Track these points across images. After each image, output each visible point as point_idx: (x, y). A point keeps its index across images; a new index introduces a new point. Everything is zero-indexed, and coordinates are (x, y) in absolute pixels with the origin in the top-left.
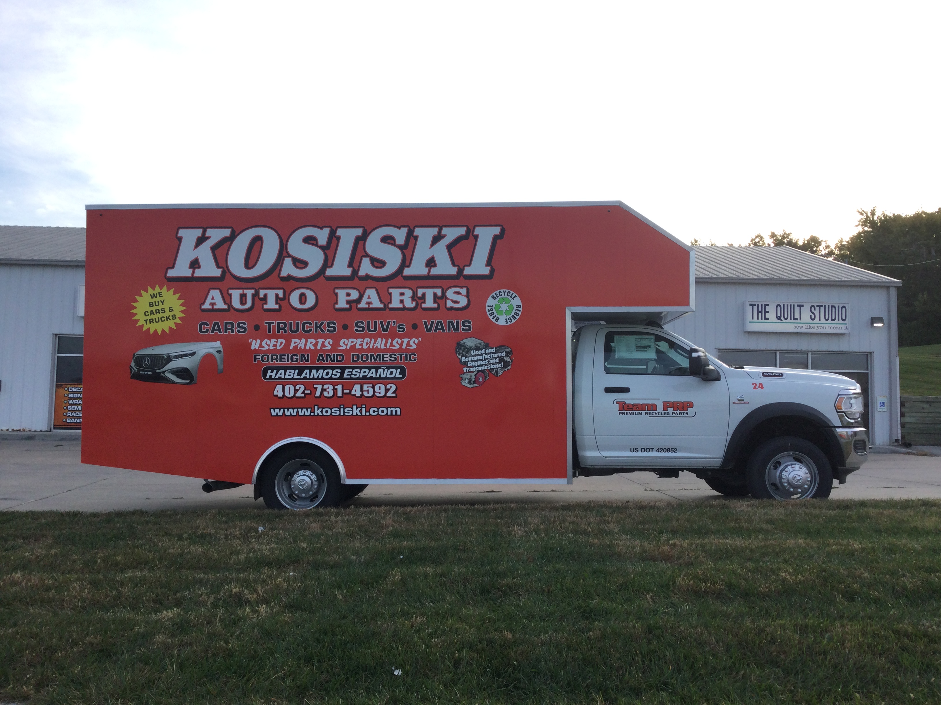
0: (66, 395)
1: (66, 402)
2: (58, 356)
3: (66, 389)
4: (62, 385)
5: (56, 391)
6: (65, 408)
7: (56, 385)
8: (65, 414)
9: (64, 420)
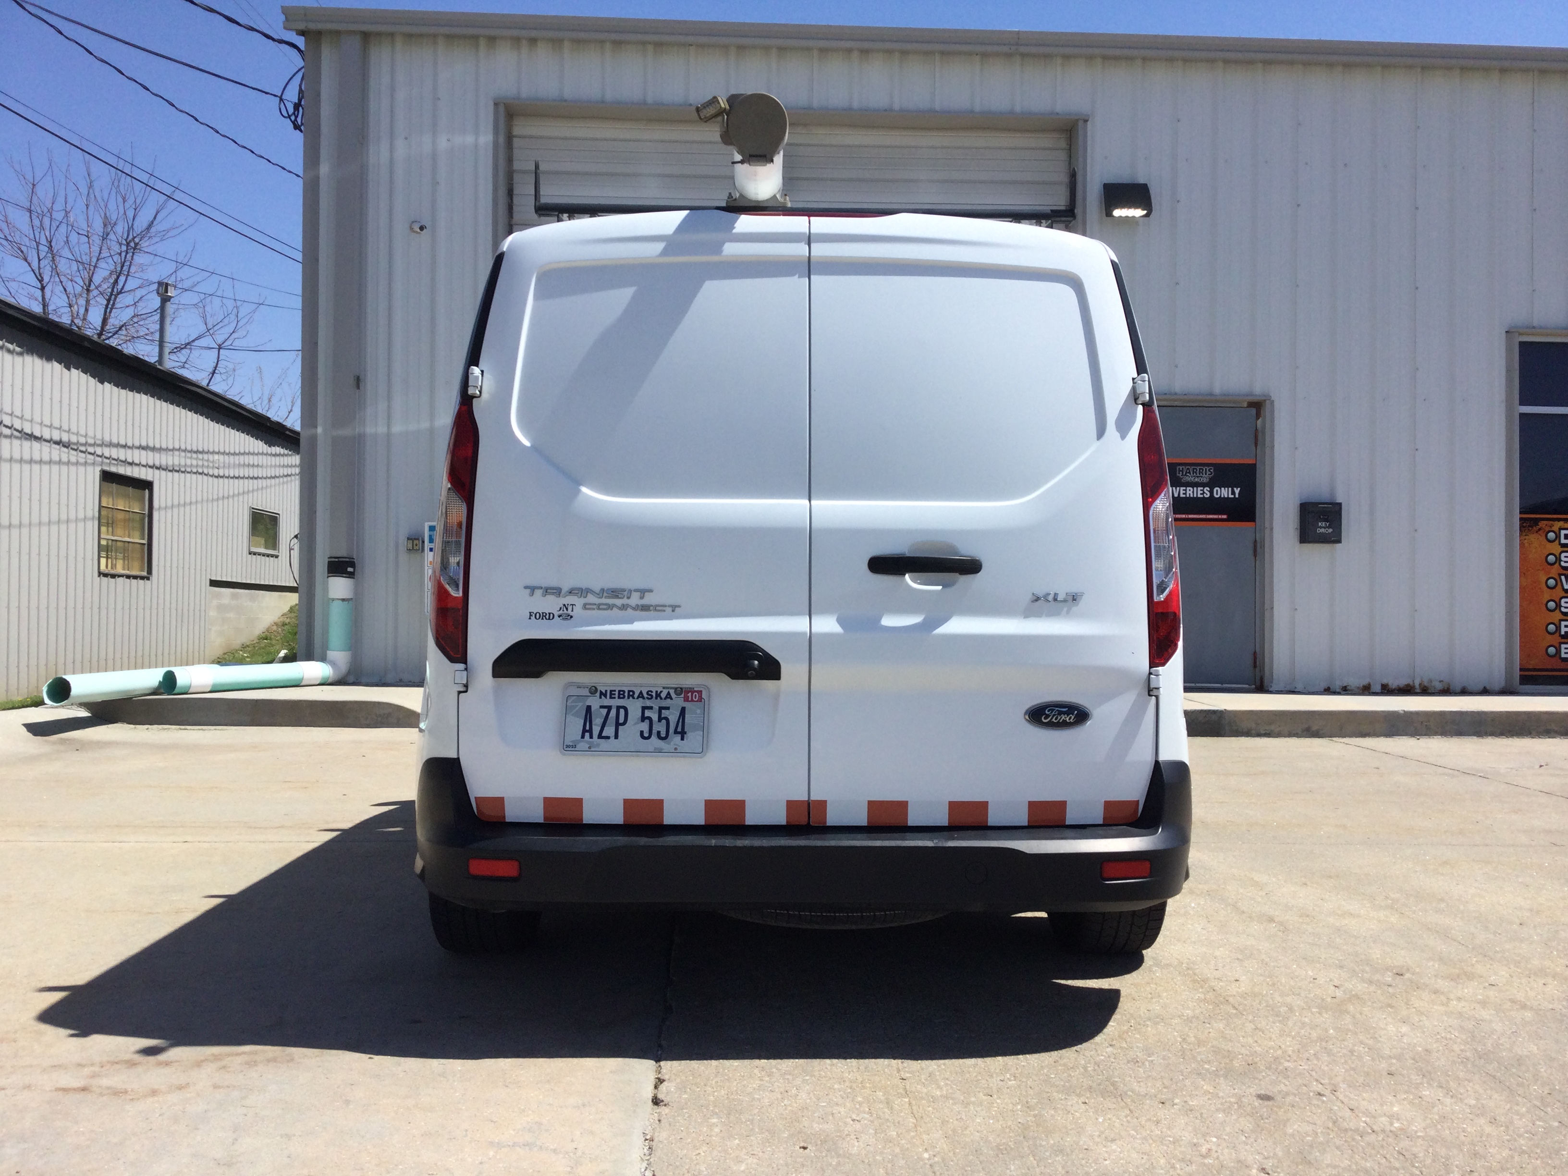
0: (1551, 558)
1: (1551, 582)
2: (1522, 416)
3: (1551, 535)
4: (1536, 521)
5: (1522, 545)
6: (1552, 605)
7: (1521, 519)
8: (1552, 628)
9: (1552, 650)
